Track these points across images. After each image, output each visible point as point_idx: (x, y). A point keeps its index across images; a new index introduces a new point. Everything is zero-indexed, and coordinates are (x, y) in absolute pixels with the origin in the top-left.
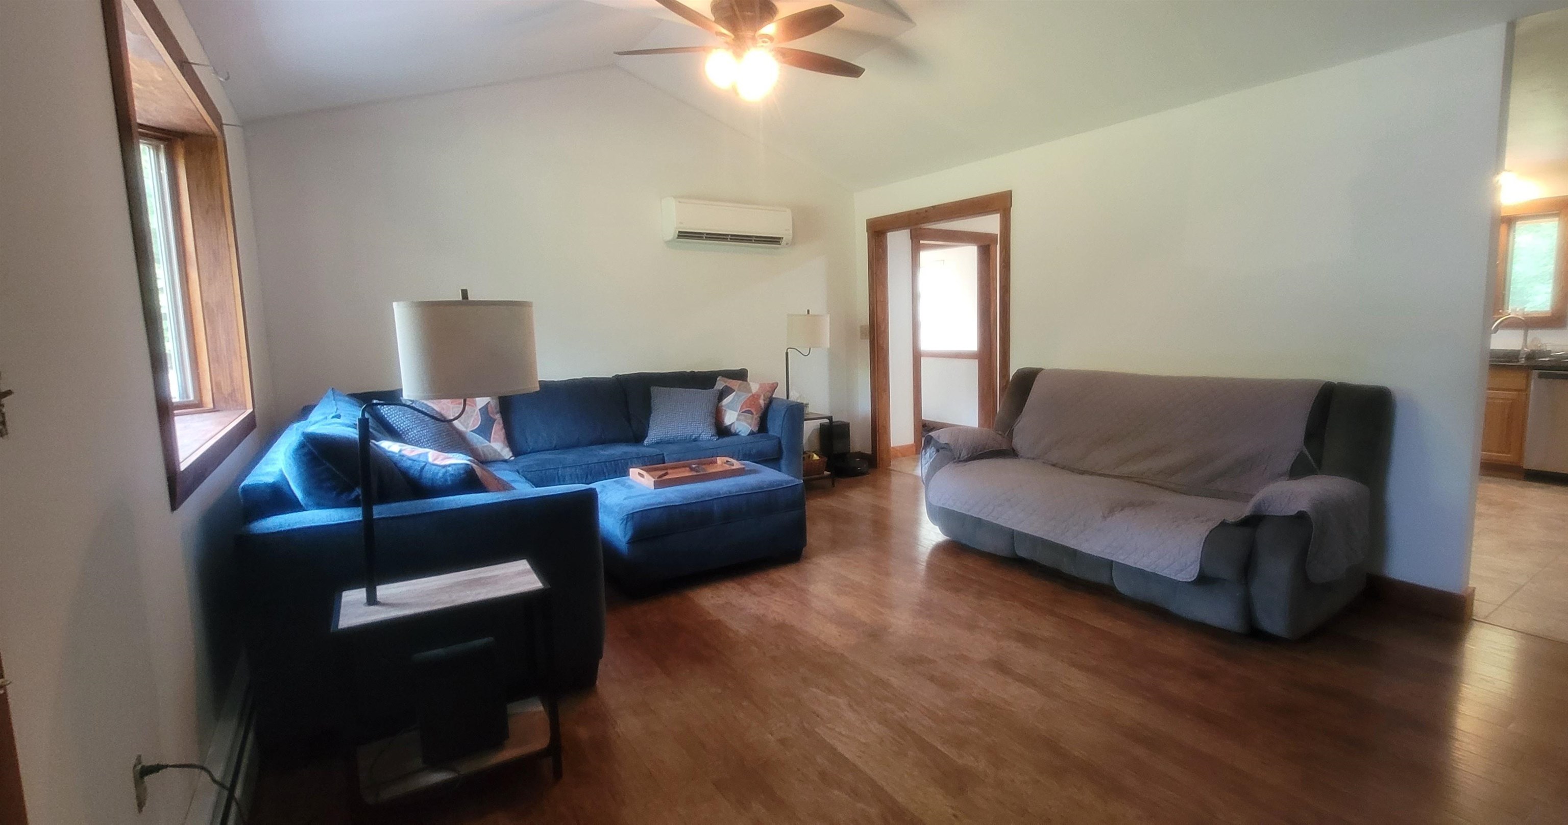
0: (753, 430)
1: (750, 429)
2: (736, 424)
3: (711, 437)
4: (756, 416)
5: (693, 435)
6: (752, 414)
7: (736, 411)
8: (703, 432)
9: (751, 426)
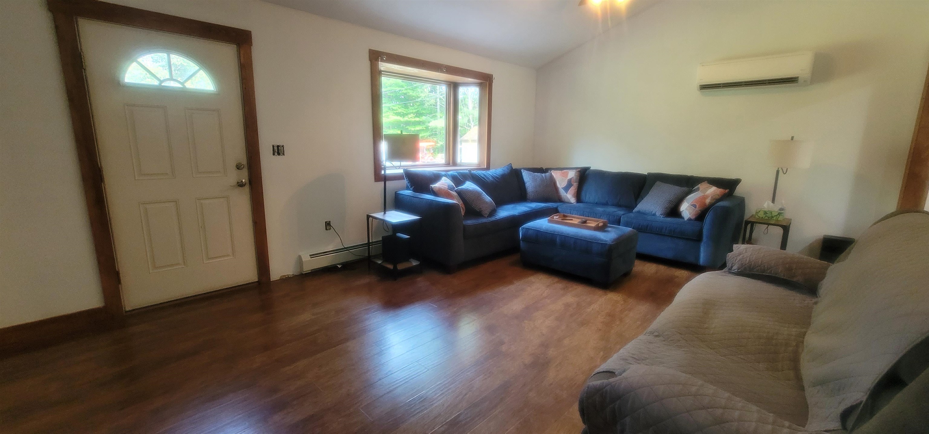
0: (691, 217)
1: (689, 216)
2: (684, 211)
3: (660, 215)
4: (697, 209)
5: (653, 211)
6: (695, 207)
7: (688, 204)
8: (657, 211)
9: (690, 215)
